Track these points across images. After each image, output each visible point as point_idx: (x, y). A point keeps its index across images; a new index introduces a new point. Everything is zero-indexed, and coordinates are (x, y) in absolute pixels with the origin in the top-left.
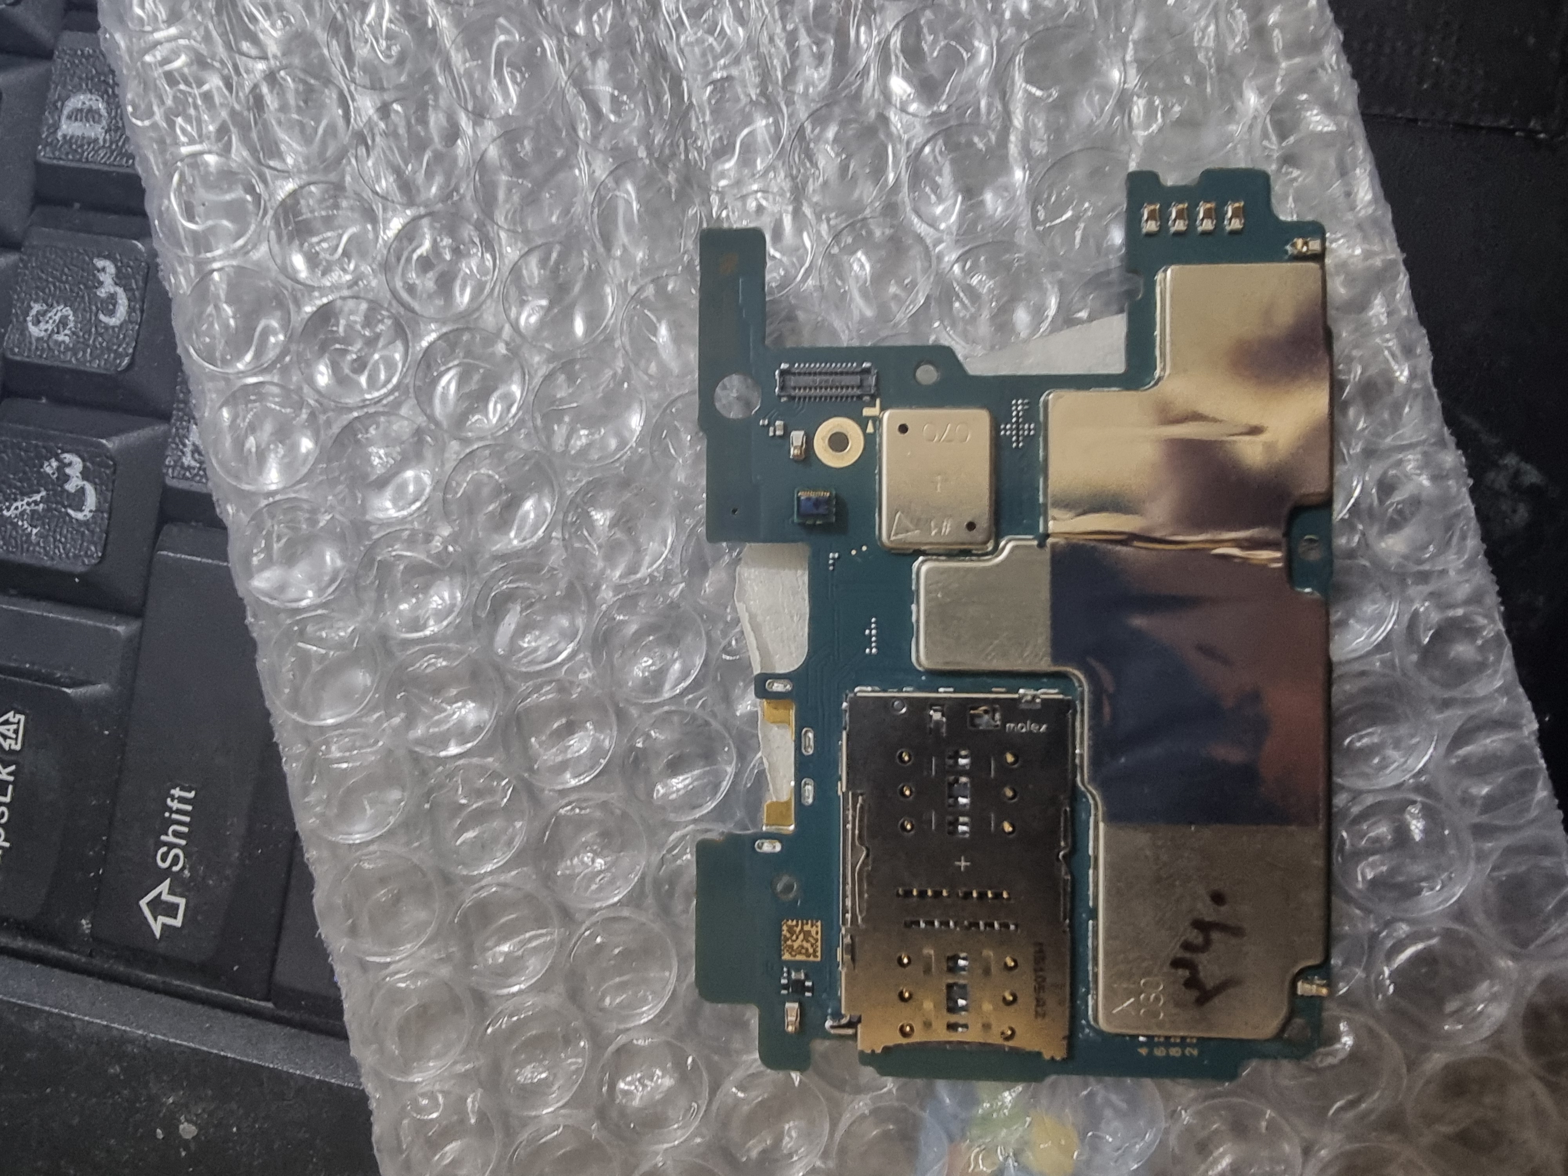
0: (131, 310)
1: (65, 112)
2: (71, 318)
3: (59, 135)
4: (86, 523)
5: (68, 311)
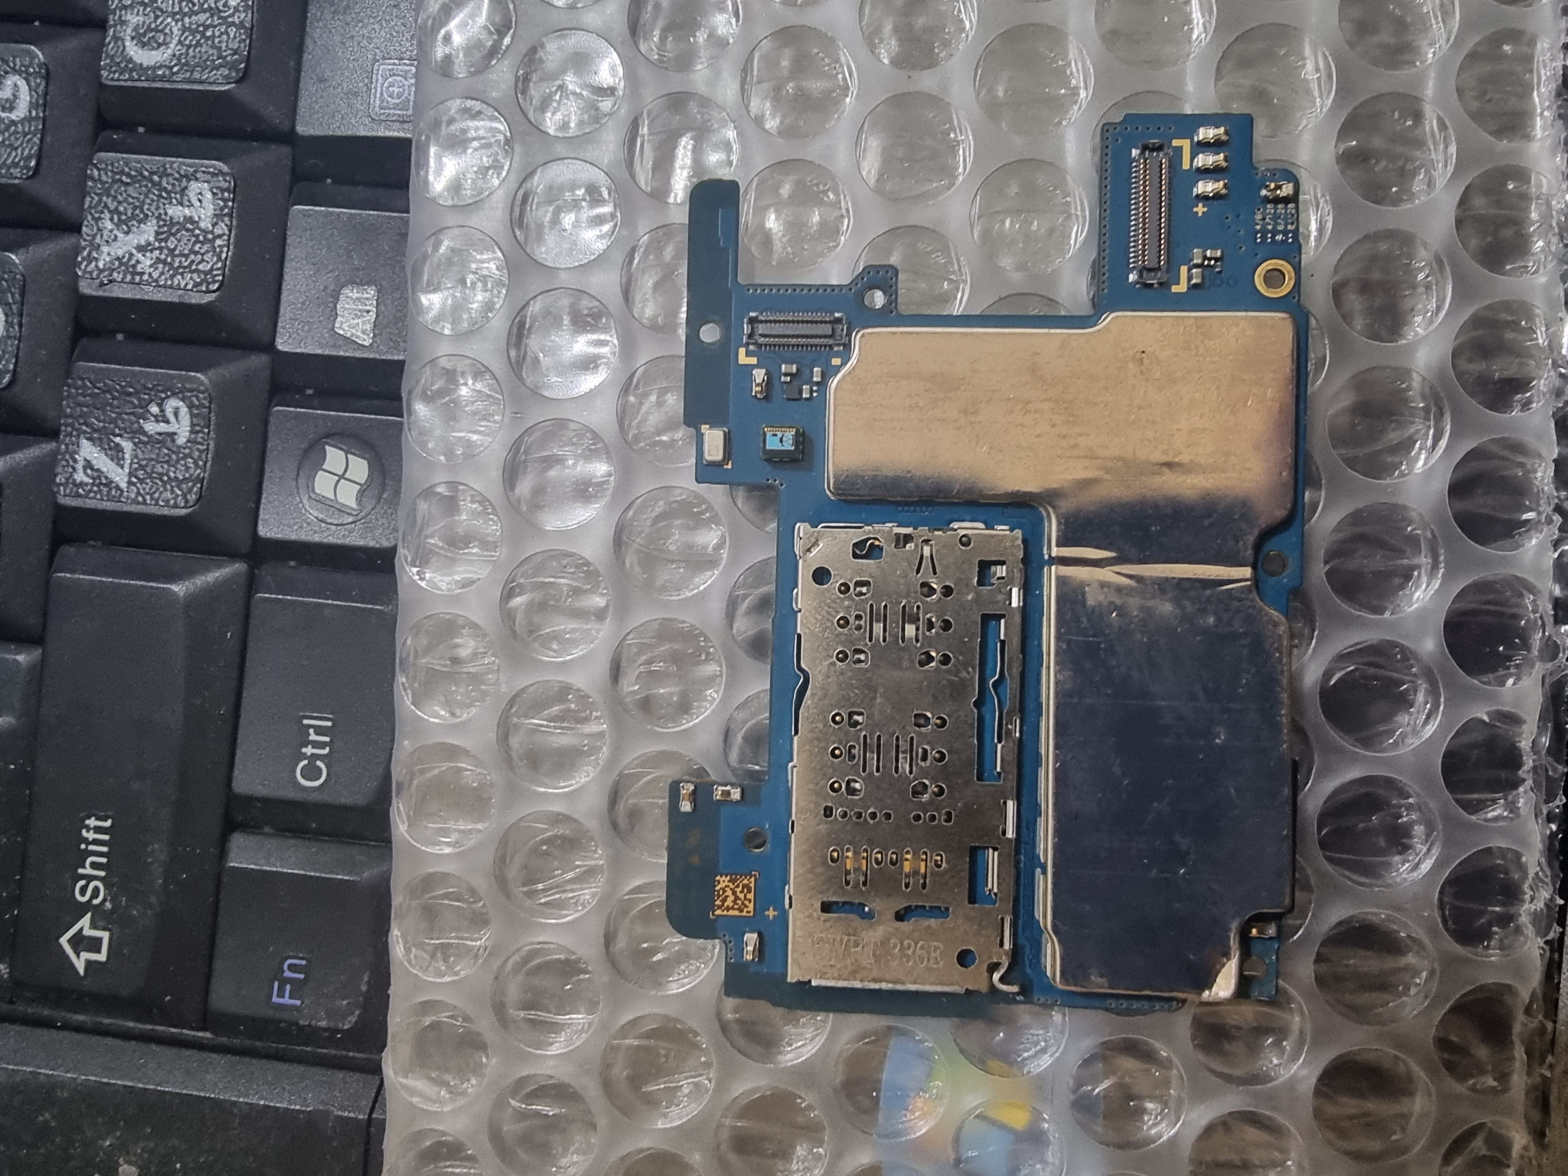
0: (9, 324)
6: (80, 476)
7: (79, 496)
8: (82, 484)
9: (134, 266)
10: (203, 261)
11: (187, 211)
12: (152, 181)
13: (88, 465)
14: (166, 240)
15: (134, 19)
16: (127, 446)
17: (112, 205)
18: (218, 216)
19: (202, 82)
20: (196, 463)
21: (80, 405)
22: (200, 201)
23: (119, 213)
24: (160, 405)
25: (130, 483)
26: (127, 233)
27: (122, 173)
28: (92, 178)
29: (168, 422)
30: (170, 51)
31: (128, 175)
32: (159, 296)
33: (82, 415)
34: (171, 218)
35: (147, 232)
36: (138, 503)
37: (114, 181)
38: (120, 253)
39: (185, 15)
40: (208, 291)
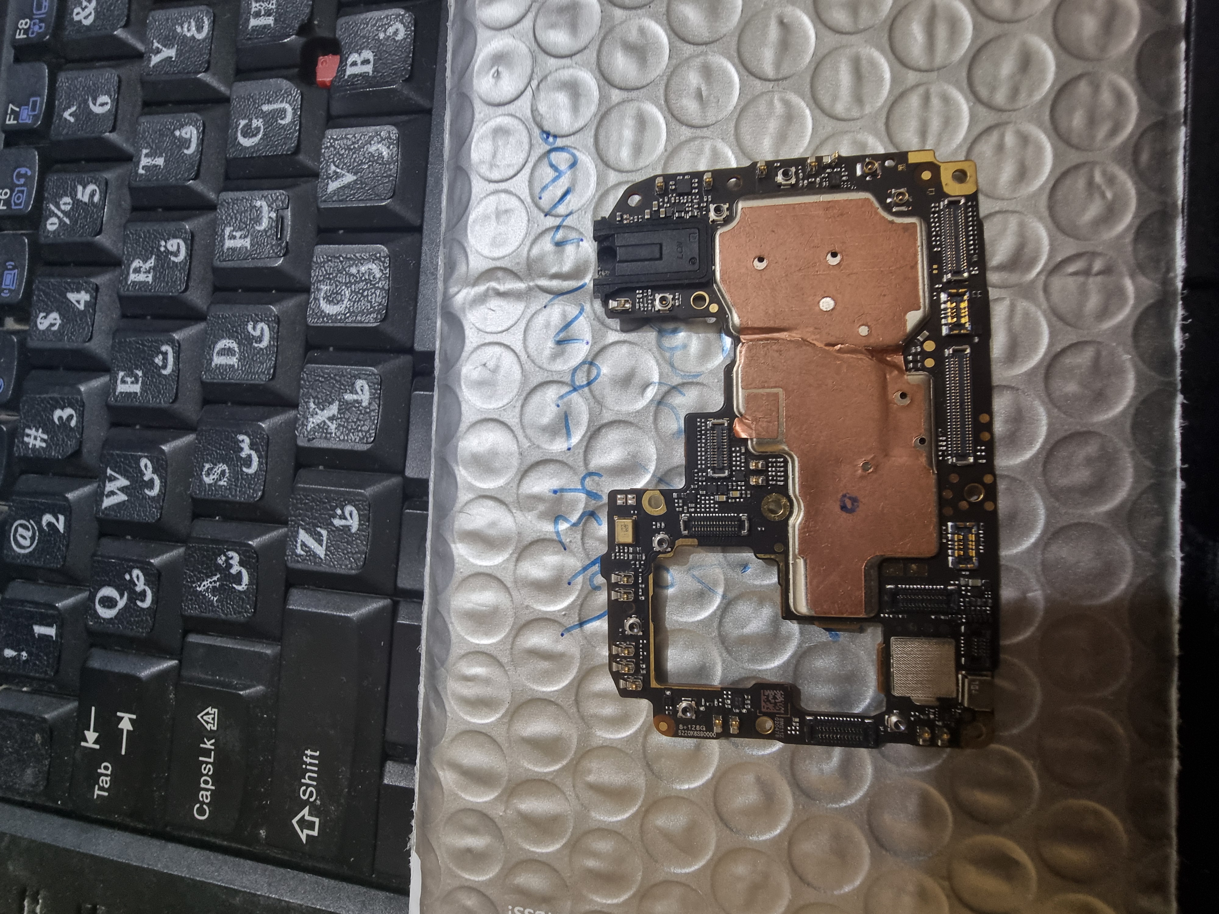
0: (260, 463)
1: (216, 350)
2: (227, 471)
3: (213, 364)
4: (244, 592)
5: (225, 467)
6: (299, 551)
7: (298, 562)
8: (300, 556)
9: (327, 429)
10: (364, 425)
11: (355, 397)
12: (336, 380)
13: (304, 545)
14: (344, 413)
15: (324, 288)
16: (324, 533)
17: (314, 395)
18: (372, 399)
19: (361, 322)
20: (362, 542)
21: (299, 509)
22: (362, 390)
23: (318, 399)
24: (342, 510)
25: (326, 555)
26: (322, 410)
27: (320, 376)
28: (303, 379)
29: (345, 519)
30: (344, 306)
31: (323, 377)
32: (341, 446)
33: (300, 515)
34: (347, 401)
35: (334, 409)
36: (331, 566)
37: (316, 381)
38: (319, 422)
39: (352, 284)
40: (367, 443)
